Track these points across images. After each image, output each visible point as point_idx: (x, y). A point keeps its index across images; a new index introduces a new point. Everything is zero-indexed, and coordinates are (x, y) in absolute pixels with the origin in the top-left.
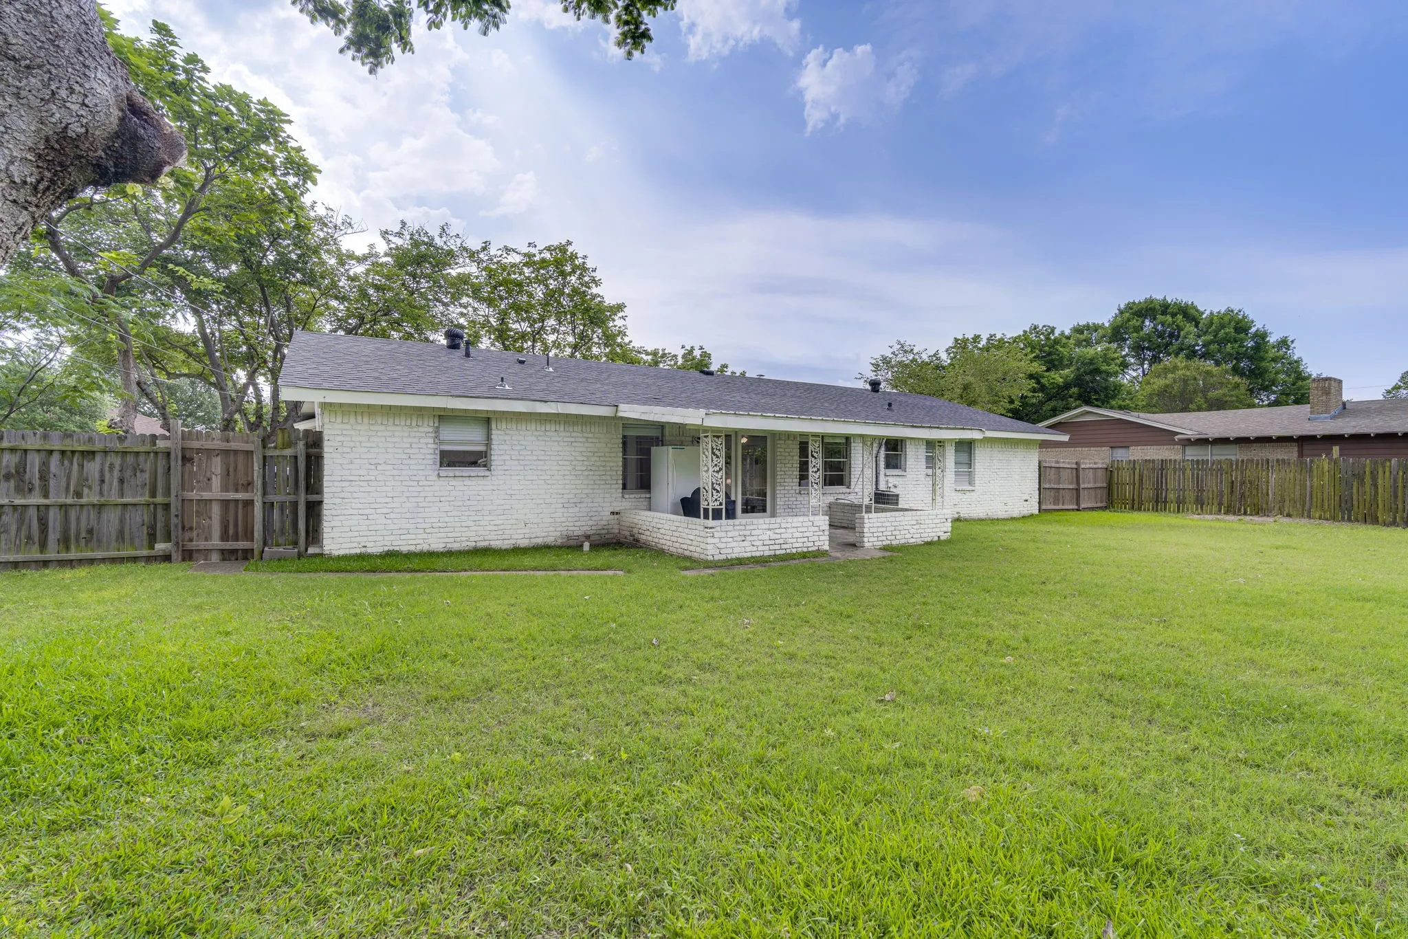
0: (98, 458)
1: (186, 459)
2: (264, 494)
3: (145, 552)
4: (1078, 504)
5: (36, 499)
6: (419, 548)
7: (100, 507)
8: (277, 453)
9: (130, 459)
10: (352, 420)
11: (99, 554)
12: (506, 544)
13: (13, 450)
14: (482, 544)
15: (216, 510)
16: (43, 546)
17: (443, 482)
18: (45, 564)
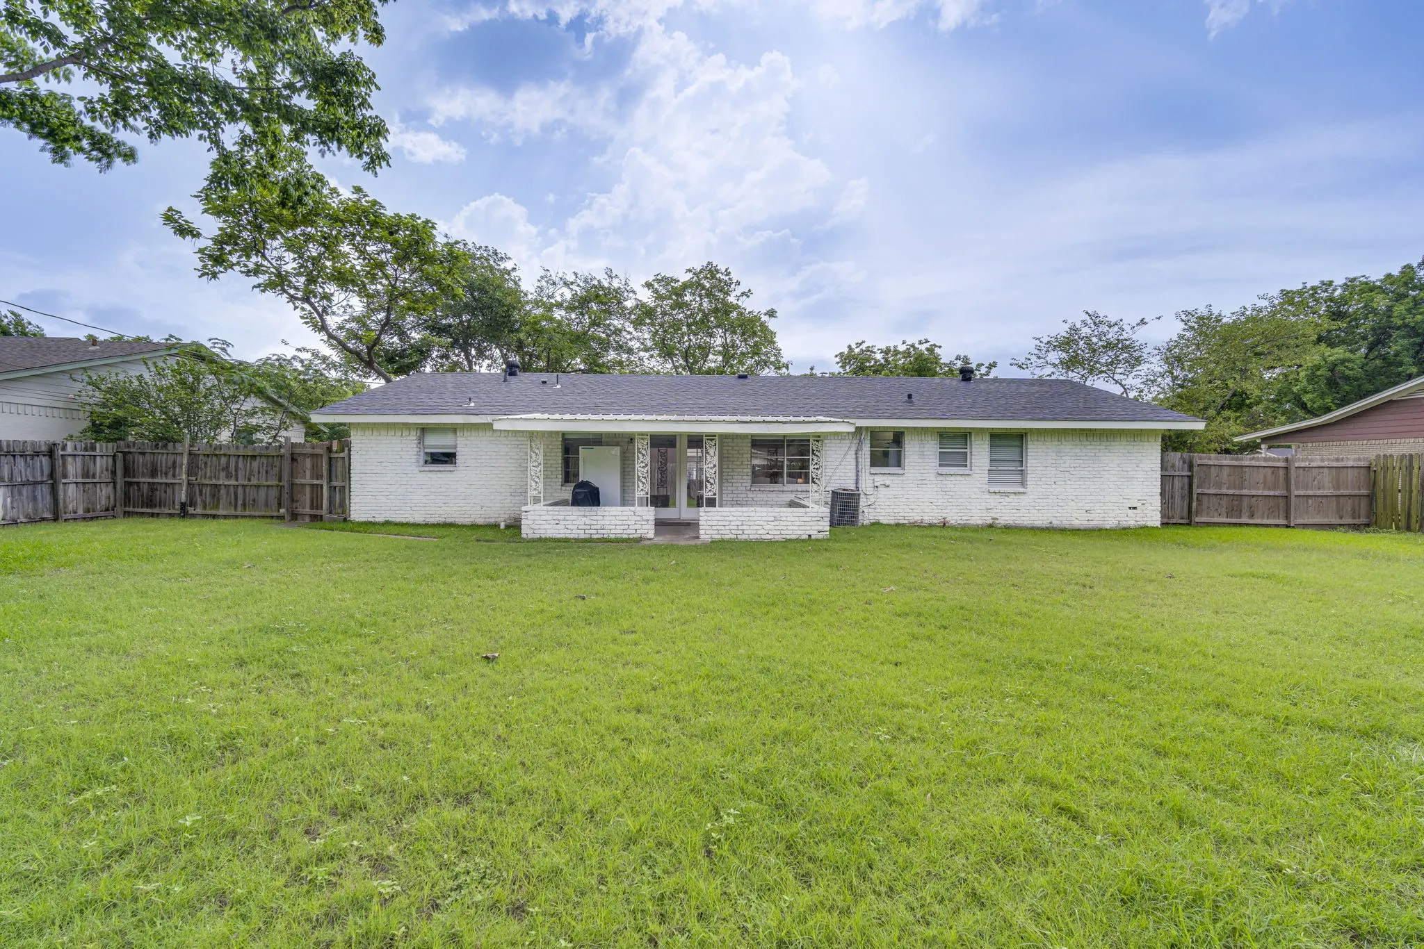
0: (258, 458)
1: (293, 460)
2: (330, 480)
3: (275, 514)
4: (1287, 517)
5: (233, 482)
6: (407, 520)
7: (258, 486)
8: (337, 455)
9: (270, 460)
10: (367, 433)
11: (257, 514)
12: (468, 521)
13: (225, 455)
14: (449, 520)
15: (308, 490)
16: (236, 508)
17: (424, 475)
18: (236, 517)
